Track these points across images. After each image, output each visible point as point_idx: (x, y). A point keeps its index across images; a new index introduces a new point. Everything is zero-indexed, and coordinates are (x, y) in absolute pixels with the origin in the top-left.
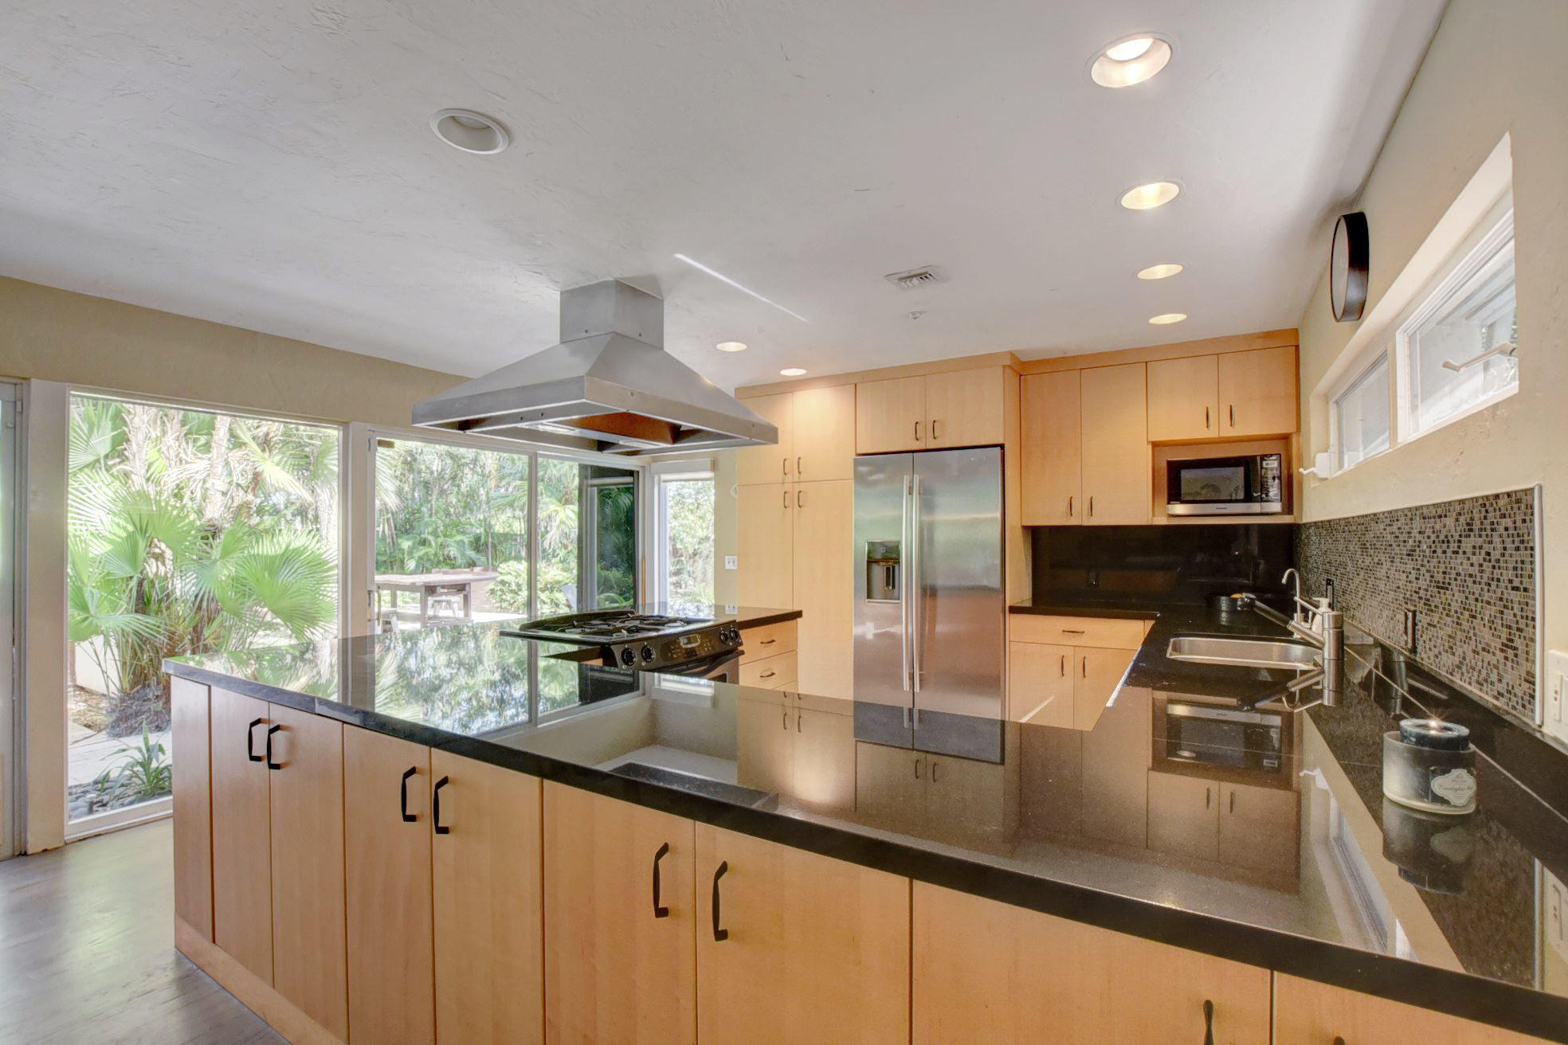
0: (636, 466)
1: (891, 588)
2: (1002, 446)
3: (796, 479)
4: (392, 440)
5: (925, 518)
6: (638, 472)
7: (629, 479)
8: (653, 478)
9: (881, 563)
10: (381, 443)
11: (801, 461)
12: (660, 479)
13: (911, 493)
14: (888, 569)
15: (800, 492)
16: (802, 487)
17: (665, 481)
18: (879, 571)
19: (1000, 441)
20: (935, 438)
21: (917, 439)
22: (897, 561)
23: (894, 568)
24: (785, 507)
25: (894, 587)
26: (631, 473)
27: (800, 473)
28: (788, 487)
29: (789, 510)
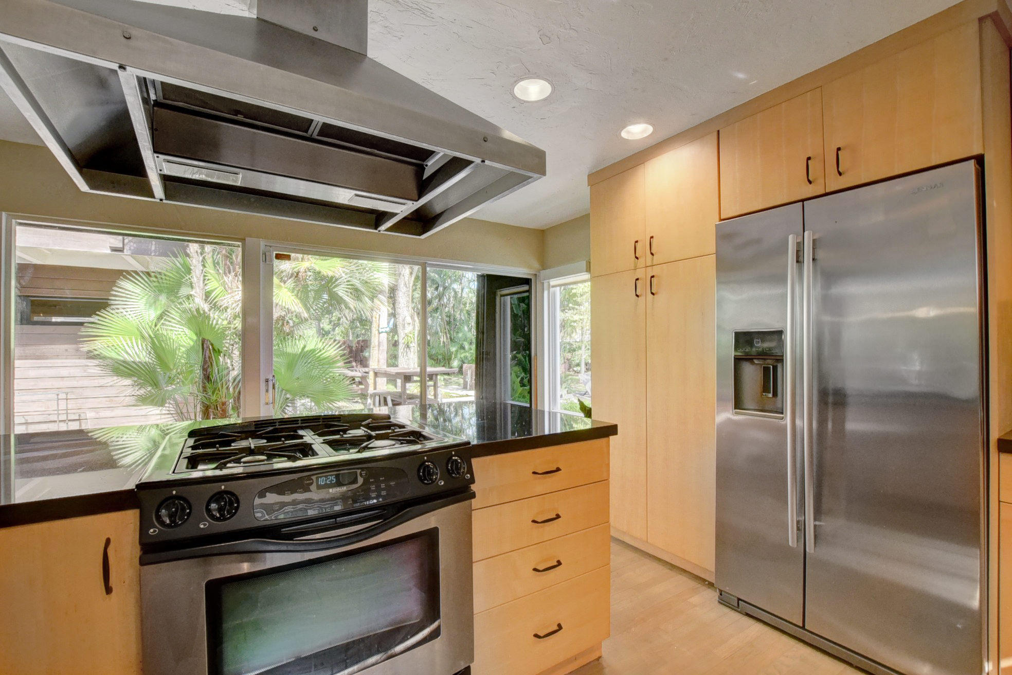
0: (528, 274)
1: (770, 395)
2: (980, 160)
3: (649, 263)
4: (290, 254)
5: (827, 318)
6: (531, 279)
7: (526, 288)
8: (543, 283)
9: (756, 361)
10: (278, 257)
11: (654, 241)
12: (549, 285)
13: (799, 261)
14: (766, 370)
15: (653, 277)
16: (655, 271)
17: (553, 287)
18: (752, 373)
19: (976, 151)
20: (840, 174)
21: (810, 182)
22: (780, 360)
23: (775, 368)
24: (637, 296)
25: (775, 394)
26: (527, 281)
27: (652, 254)
28: (640, 273)
29: (642, 299)
